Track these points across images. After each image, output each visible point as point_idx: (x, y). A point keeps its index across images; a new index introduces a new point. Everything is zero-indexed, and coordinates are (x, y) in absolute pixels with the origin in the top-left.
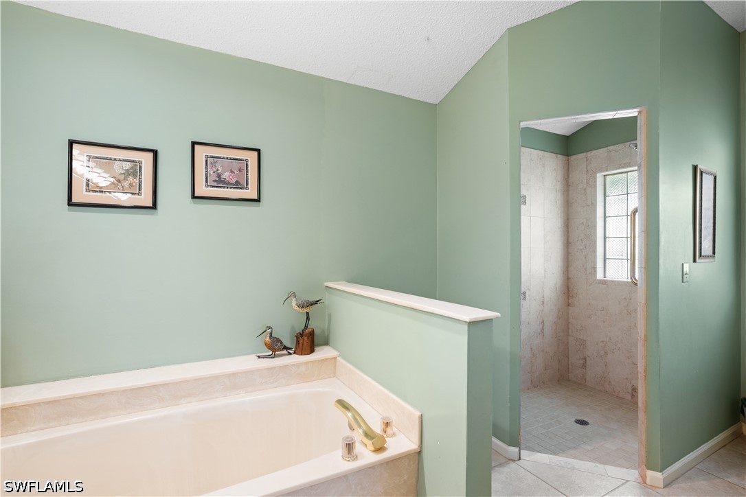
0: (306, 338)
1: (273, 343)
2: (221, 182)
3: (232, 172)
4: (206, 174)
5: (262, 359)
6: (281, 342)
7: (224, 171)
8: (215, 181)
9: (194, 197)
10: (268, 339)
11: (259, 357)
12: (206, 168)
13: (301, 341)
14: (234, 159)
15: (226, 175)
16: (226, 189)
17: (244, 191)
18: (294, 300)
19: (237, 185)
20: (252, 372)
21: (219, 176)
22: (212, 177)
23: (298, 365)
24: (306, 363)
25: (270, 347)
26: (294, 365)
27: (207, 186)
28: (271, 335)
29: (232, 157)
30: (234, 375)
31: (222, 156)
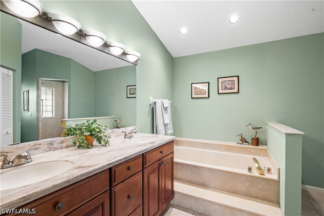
0: (254, 140)
1: (242, 139)
2: (226, 88)
3: (229, 84)
4: (222, 87)
5: (238, 144)
6: (245, 140)
7: (227, 85)
8: (224, 88)
9: (218, 93)
10: (240, 138)
11: (238, 143)
12: (222, 85)
13: (253, 141)
14: (230, 81)
15: (228, 86)
16: (228, 90)
17: (234, 90)
18: (250, 126)
19: (231, 89)
20: (234, 146)
21: (226, 86)
22: (224, 87)
23: (251, 148)
24: (254, 148)
25: (241, 141)
26: (249, 148)
27: (222, 90)
28: (242, 137)
29: (229, 80)
30: (228, 146)
31: (226, 80)
